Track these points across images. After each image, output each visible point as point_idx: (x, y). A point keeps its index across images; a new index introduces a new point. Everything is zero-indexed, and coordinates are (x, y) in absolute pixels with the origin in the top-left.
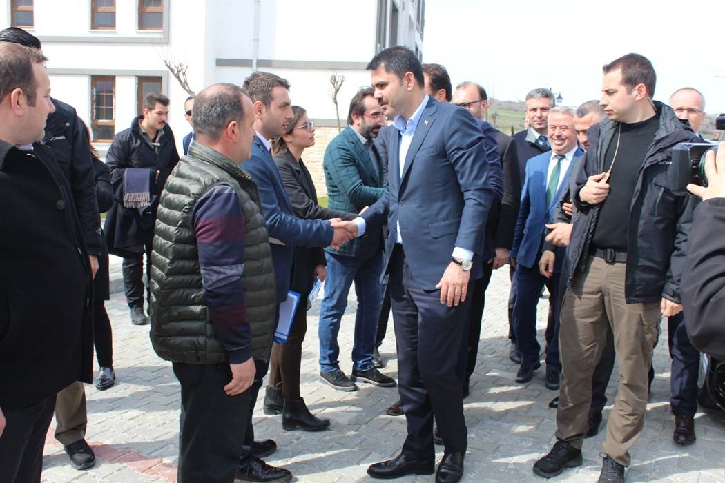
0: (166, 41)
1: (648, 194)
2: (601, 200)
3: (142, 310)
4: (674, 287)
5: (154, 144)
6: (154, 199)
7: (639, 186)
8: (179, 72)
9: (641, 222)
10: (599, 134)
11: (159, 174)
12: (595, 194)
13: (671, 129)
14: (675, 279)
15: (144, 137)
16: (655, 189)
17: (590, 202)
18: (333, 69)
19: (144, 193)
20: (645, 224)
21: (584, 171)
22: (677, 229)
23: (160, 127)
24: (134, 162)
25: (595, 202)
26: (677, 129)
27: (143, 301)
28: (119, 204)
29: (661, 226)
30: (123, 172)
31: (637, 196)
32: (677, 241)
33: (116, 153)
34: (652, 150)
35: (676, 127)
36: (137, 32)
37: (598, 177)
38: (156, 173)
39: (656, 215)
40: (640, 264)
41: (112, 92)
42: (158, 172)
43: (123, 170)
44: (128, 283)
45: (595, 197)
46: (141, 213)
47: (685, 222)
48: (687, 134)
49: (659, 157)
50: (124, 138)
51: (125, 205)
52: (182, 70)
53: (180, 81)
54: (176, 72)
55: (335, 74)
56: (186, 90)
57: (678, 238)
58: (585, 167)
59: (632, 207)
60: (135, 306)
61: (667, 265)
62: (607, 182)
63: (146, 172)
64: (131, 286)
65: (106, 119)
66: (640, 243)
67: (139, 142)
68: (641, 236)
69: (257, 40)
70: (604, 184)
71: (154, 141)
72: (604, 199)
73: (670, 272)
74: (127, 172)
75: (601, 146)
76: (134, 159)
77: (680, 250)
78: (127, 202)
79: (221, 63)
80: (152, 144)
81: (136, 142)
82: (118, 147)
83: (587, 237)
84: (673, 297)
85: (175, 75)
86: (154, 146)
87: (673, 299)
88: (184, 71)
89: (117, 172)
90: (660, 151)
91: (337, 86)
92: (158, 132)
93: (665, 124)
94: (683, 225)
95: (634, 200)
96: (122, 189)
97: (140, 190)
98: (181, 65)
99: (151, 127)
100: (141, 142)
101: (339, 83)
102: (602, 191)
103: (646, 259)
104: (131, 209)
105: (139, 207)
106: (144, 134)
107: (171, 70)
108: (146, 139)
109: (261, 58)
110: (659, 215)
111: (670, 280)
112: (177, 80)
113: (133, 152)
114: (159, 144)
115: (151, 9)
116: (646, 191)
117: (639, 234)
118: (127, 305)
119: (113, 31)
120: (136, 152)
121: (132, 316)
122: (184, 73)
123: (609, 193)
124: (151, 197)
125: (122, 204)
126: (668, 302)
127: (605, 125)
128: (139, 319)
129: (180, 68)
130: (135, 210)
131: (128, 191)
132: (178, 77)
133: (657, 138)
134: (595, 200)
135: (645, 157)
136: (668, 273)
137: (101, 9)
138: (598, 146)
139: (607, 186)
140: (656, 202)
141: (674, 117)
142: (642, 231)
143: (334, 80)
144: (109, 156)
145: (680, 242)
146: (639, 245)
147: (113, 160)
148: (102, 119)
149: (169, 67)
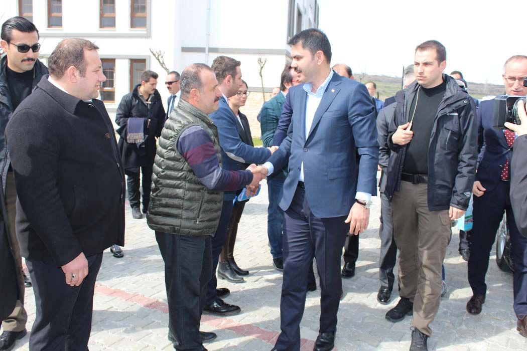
0: (148, 36)
1: (440, 135)
2: (408, 142)
3: (139, 209)
4: (458, 198)
5: (147, 102)
6: (146, 138)
7: (434, 130)
8: (159, 56)
9: (437, 155)
10: (404, 97)
11: (150, 122)
12: (403, 138)
13: (454, 92)
14: (459, 193)
15: (140, 98)
16: (445, 131)
17: (400, 144)
18: (260, 54)
19: (140, 134)
20: (439, 155)
21: (393, 122)
22: (459, 159)
23: (152, 92)
24: (134, 114)
25: (403, 143)
26: (458, 92)
27: (140, 203)
28: (124, 141)
29: (449, 157)
30: (127, 120)
31: (433, 137)
32: (459, 167)
33: (123, 108)
34: (442, 105)
35: (457, 90)
36: (130, 30)
37: (405, 126)
38: (148, 120)
39: (446, 149)
40: (437, 183)
41: (113, 69)
42: (149, 120)
43: (126, 119)
44: (131, 191)
45: (403, 140)
46: (138, 146)
47: (464, 154)
48: (464, 95)
49: (447, 110)
50: (128, 98)
51: (128, 141)
52: (161, 54)
53: (160, 62)
54: (157, 56)
55: (260, 57)
56: (164, 68)
57: (460, 165)
58: (395, 120)
59: (430, 144)
60: (135, 207)
61: (454, 184)
62: (411, 130)
63: (142, 120)
64: (132, 194)
65: (109, 87)
66: (436, 169)
67: (137, 101)
68: (437, 164)
69: (209, 35)
70: (408, 131)
71: (147, 100)
72: (409, 141)
73: (456, 188)
74: (129, 120)
75: (407, 105)
76: (134, 112)
77: (462, 173)
78: (129, 139)
79: (184, 50)
80: (145, 103)
81: (136, 101)
82: (124, 104)
83: (399, 168)
84: (457, 205)
85: (157, 58)
86: (147, 104)
87: (457, 206)
88: (162, 55)
89: (123, 120)
90: (448, 106)
91: (262, 65)
92: (150, 95)
93: (450, 88)
94: (464, 156)
95: (431, 140)
96: (126, 131)
97: (137, 131)
98: (160, 51)
99: (146, 92)
100: (139, 102)
101: (263, 63)
102: (407, 136)
103: (440, 179)
104: (132, 144)
105: (137, 143)
106: (141, 96)
107: (154, 55)
108: (142, 99)
109: (211, 46)
110: (448, 149)
111: (455, 194)
112: (157, 61)
113: (133, 108)
114: (150, 103)
115: (139, 14)
116: (440, 133)
117: (435, 163)
118: (130, 206)
119: (114, 29)
120: (135, 108)
121: (133, 214)
122: (162, 57)
123: (412, 138)
124: (144, 135)
125: (126, 140)
126: (454, 209)
127: (408, 90)
128: (138, 215)
129: (159, 53)
130: (134, 145)
131: (130, 132)
132: (158, 60)
133: (445, 98)
134: (403, 142)
135: (437, 110)
136: (454, 189)
137: (106, 15)
138: (404, 105)
139: (411, 132)
140: (446, 140)
141: (456, 83)
142: (437, 161)
143: (260, 61)
144: (119, 110)
145: (462, 168)
146: (435, 170)
147: (121, 112)
148: (107, 87)
149: (152, 52)
